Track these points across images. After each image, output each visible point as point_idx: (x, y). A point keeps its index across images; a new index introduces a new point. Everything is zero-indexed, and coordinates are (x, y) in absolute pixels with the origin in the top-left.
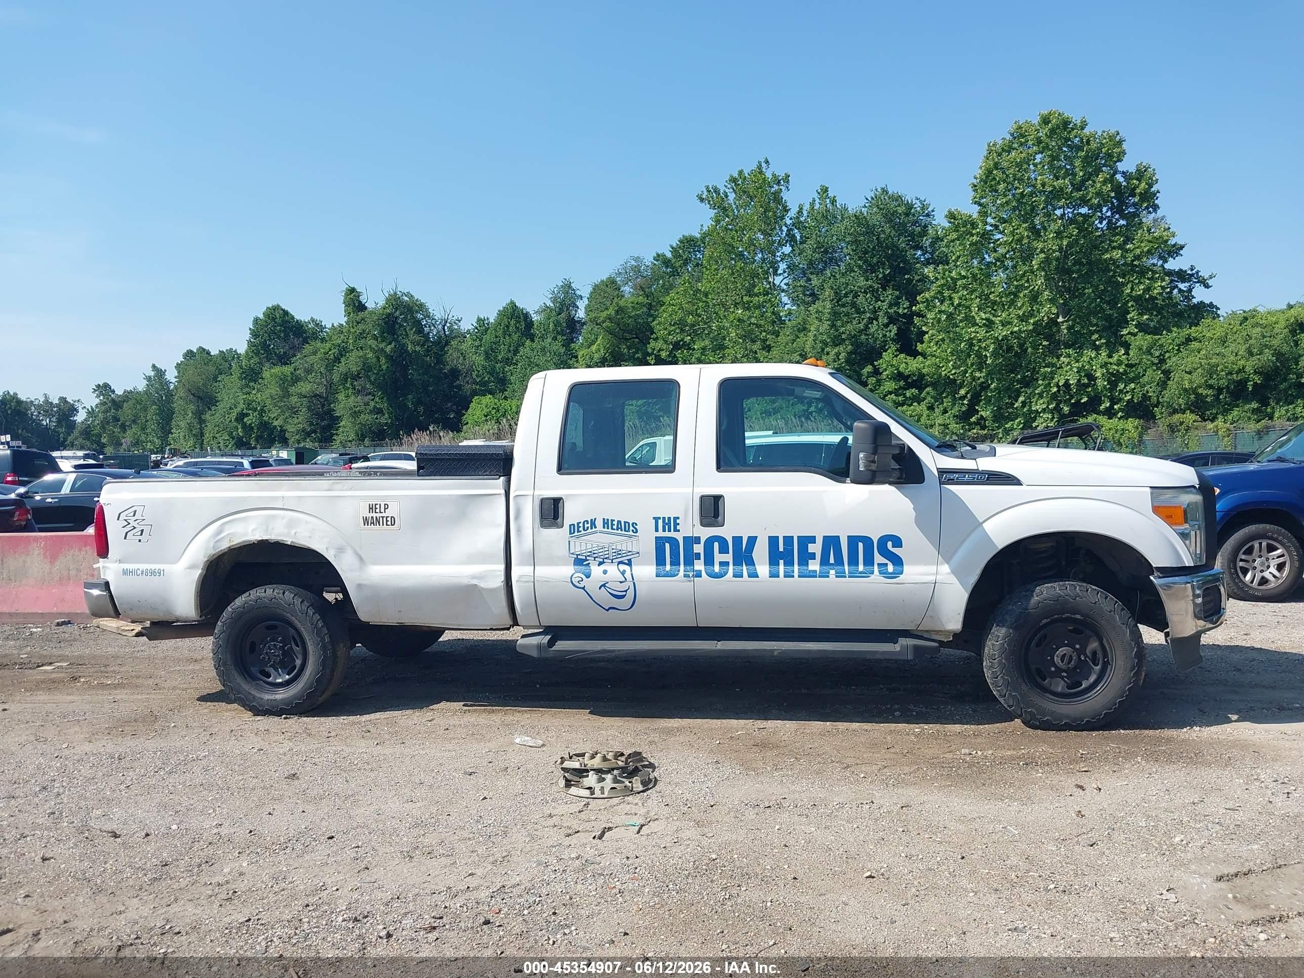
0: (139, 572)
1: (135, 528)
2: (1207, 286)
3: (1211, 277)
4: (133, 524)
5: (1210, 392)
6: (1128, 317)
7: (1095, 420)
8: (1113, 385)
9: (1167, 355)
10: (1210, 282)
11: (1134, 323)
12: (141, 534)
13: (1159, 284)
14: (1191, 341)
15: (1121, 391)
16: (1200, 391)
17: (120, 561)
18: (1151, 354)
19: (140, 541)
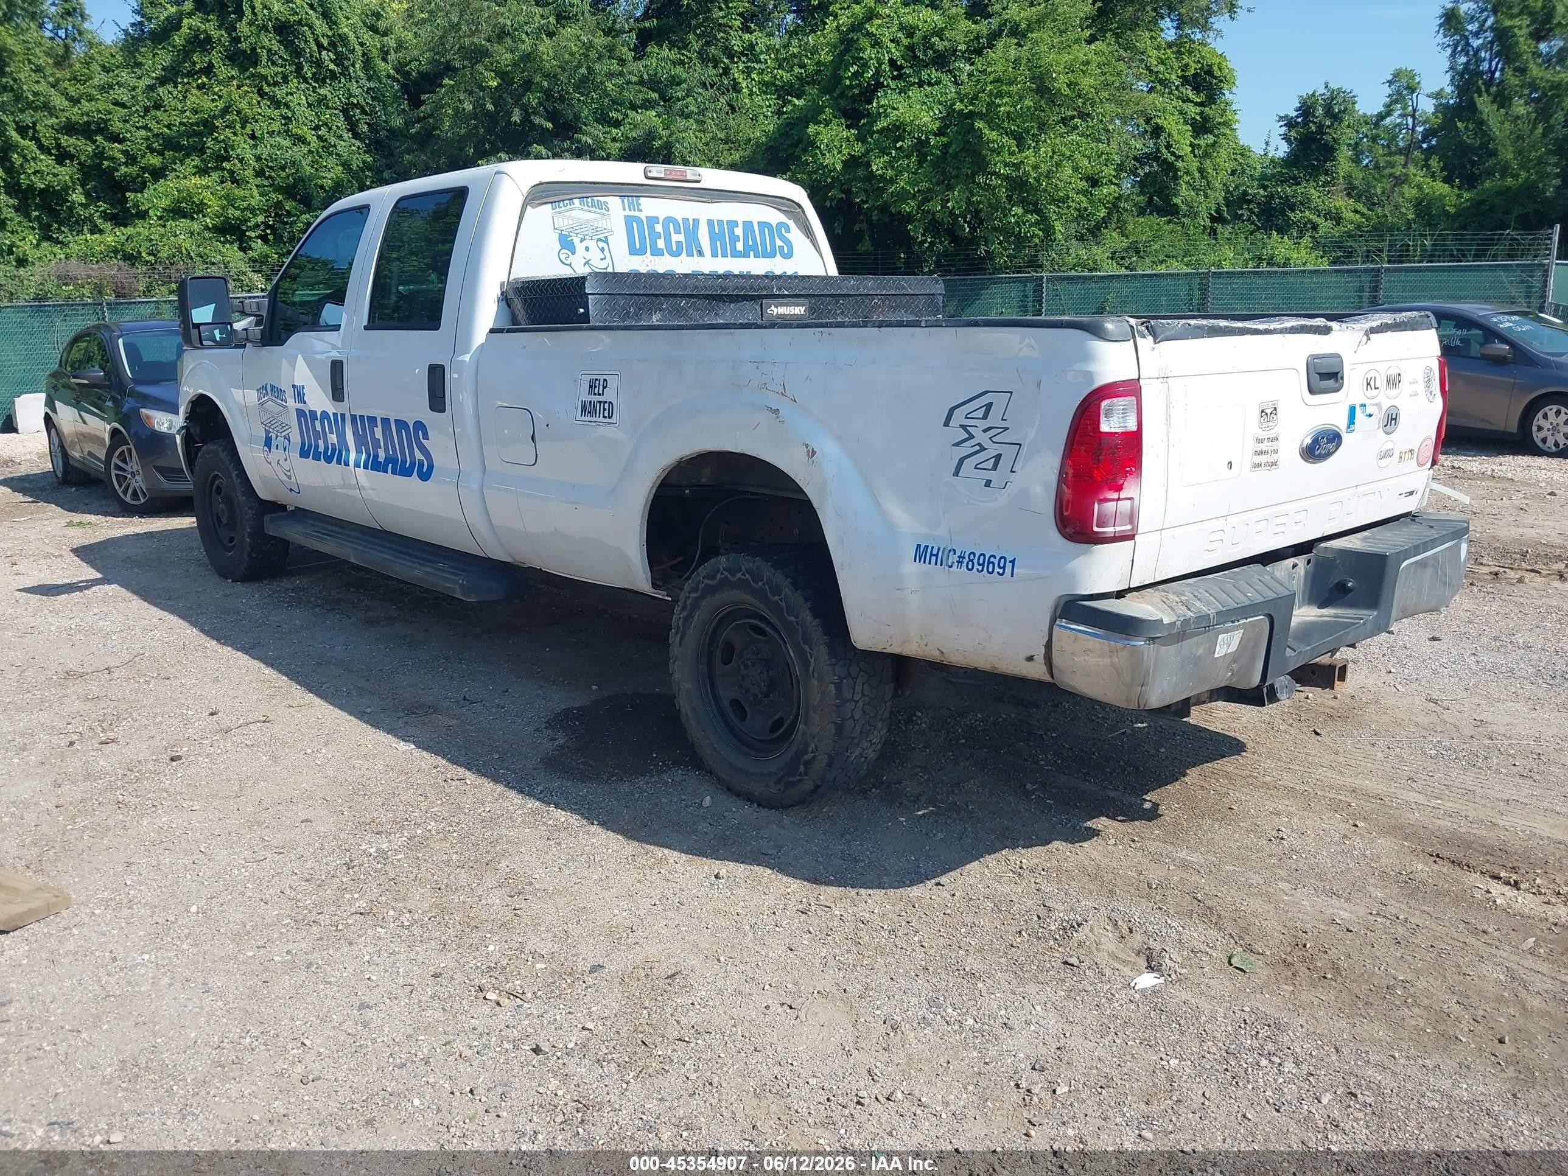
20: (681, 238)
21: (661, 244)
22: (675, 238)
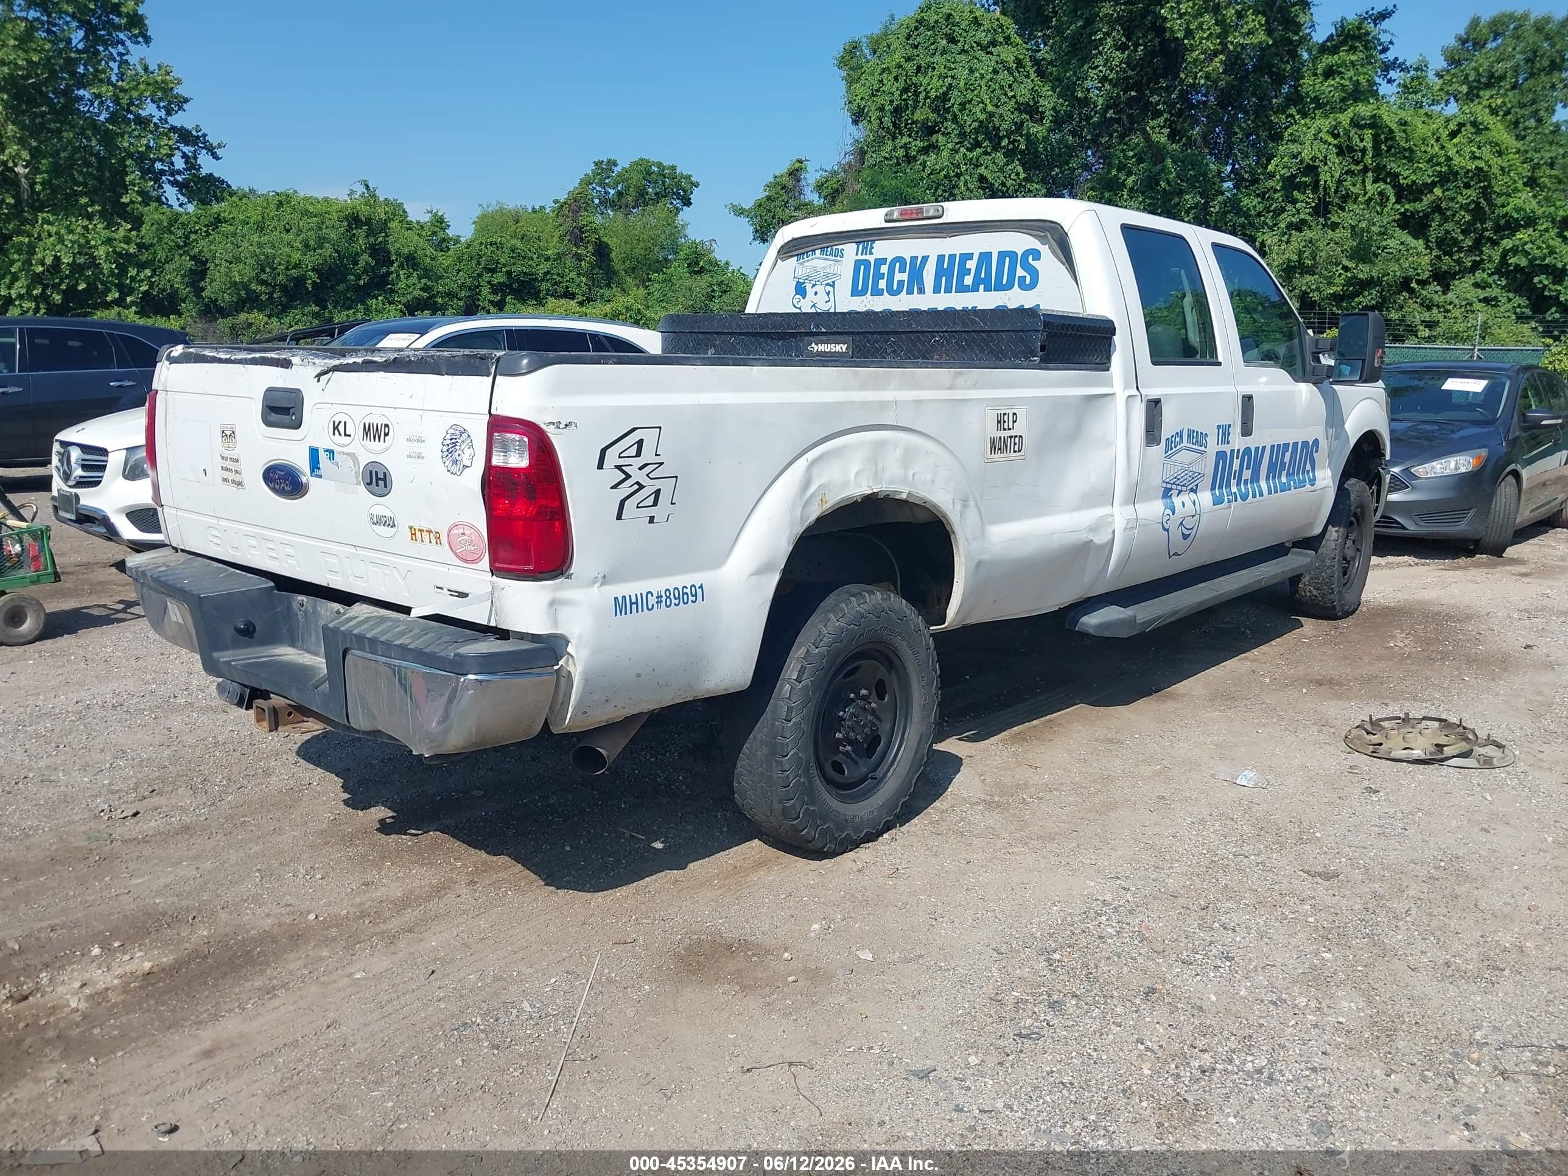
0: (652, 600)
1: (641, 487)
2: (216, 157)
3: (220, 146)
4: (637, 476)
5: (263, 289)
6: (127, 179)
7: (119, 314)
8: (123, 270)
9: (193, 237)
10: (219, 152)
11: (136, 189)
12: (655, 504)
13: (166, 142)
14: (222, 223)
15: (133, 279)
16: (253, 286)
17: (605, 580)
18: (172, 233)
19: (652, 520)
20: (905, 277)
21: (882, 284)
22: (898, 276)
